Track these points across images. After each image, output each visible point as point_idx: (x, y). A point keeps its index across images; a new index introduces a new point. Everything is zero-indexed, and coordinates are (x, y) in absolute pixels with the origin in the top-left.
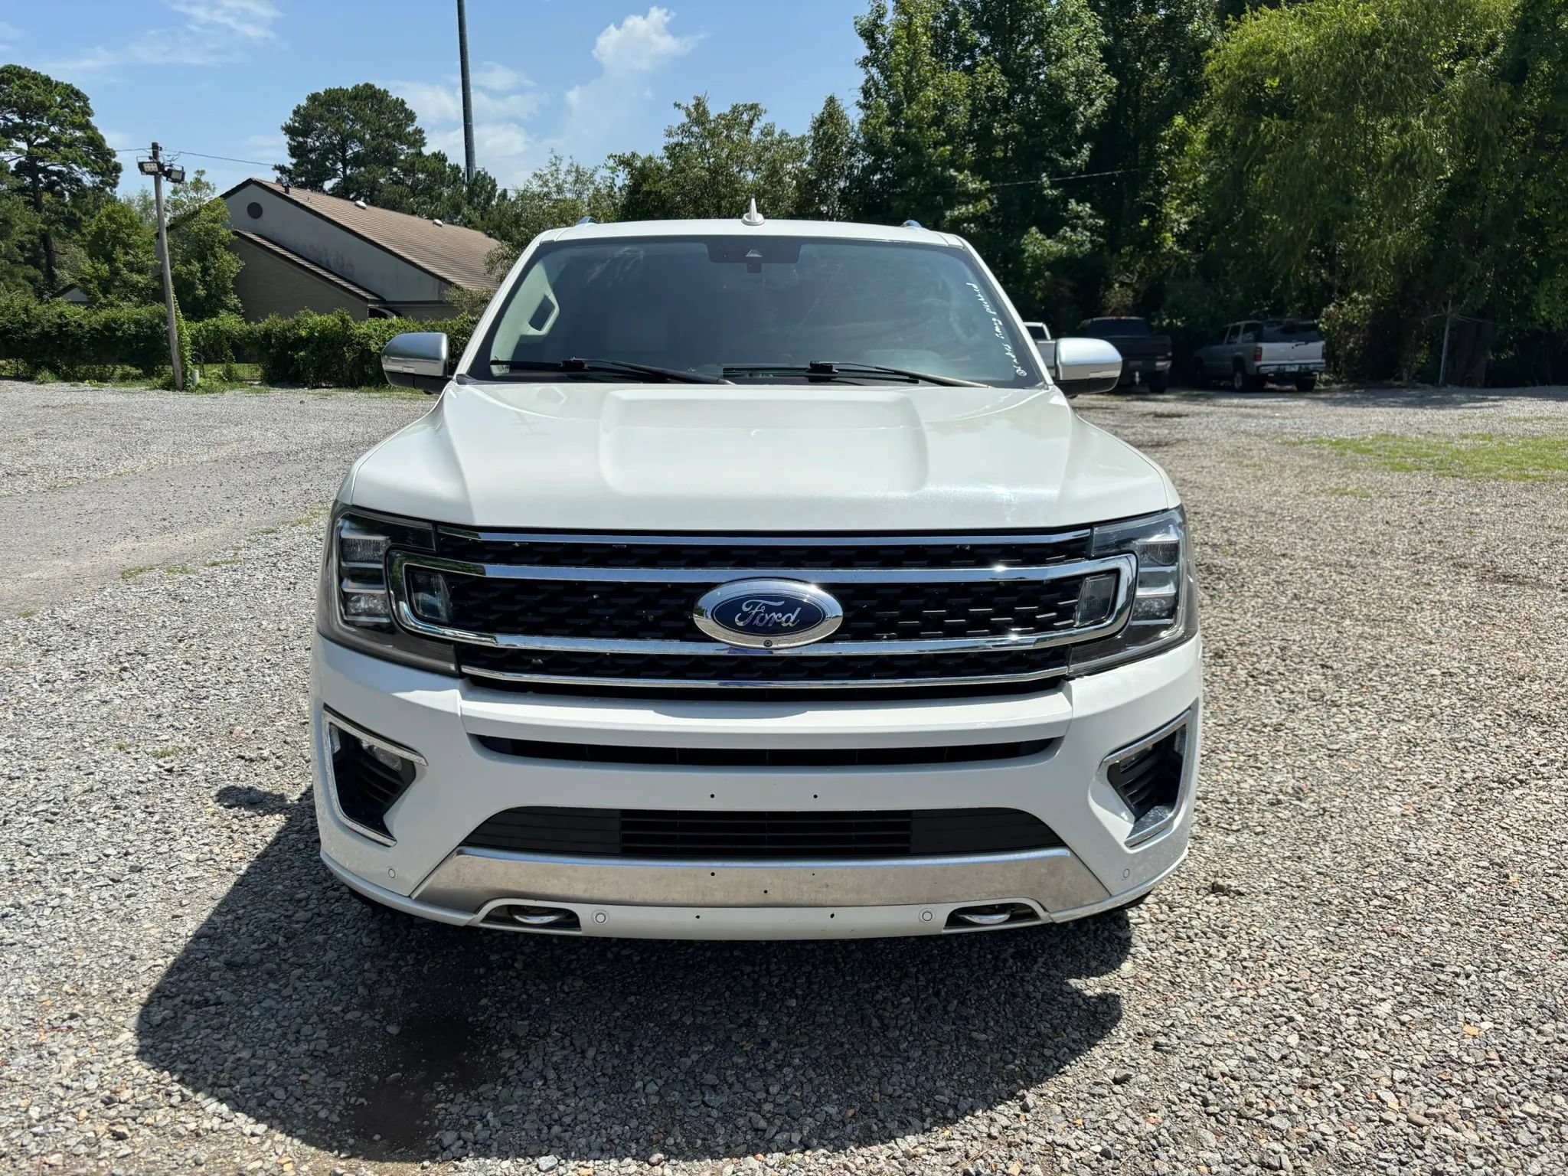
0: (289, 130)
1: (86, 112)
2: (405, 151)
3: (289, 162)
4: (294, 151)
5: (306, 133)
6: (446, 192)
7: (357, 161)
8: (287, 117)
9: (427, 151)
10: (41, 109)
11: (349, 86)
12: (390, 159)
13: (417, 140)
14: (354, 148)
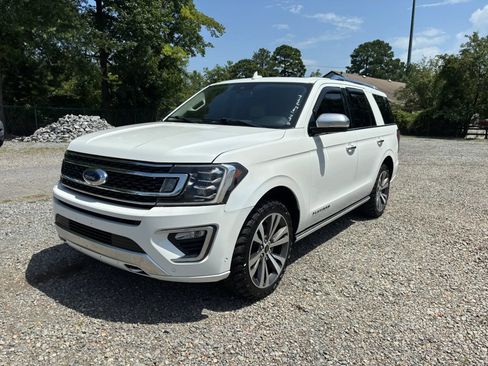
0: (352, 56)
1: (300, 55)
2: (386, 59)
3: (350, 65)
4: (352, 62)
5: (356, 56)
6: (398, 71)
7: (371, 63)
8: (352, 52)
9: (393, 59)
10: (288, 56)
11: (372, 41)
12: (381, 62)
13: (392, 55)
14: (371, 59)
